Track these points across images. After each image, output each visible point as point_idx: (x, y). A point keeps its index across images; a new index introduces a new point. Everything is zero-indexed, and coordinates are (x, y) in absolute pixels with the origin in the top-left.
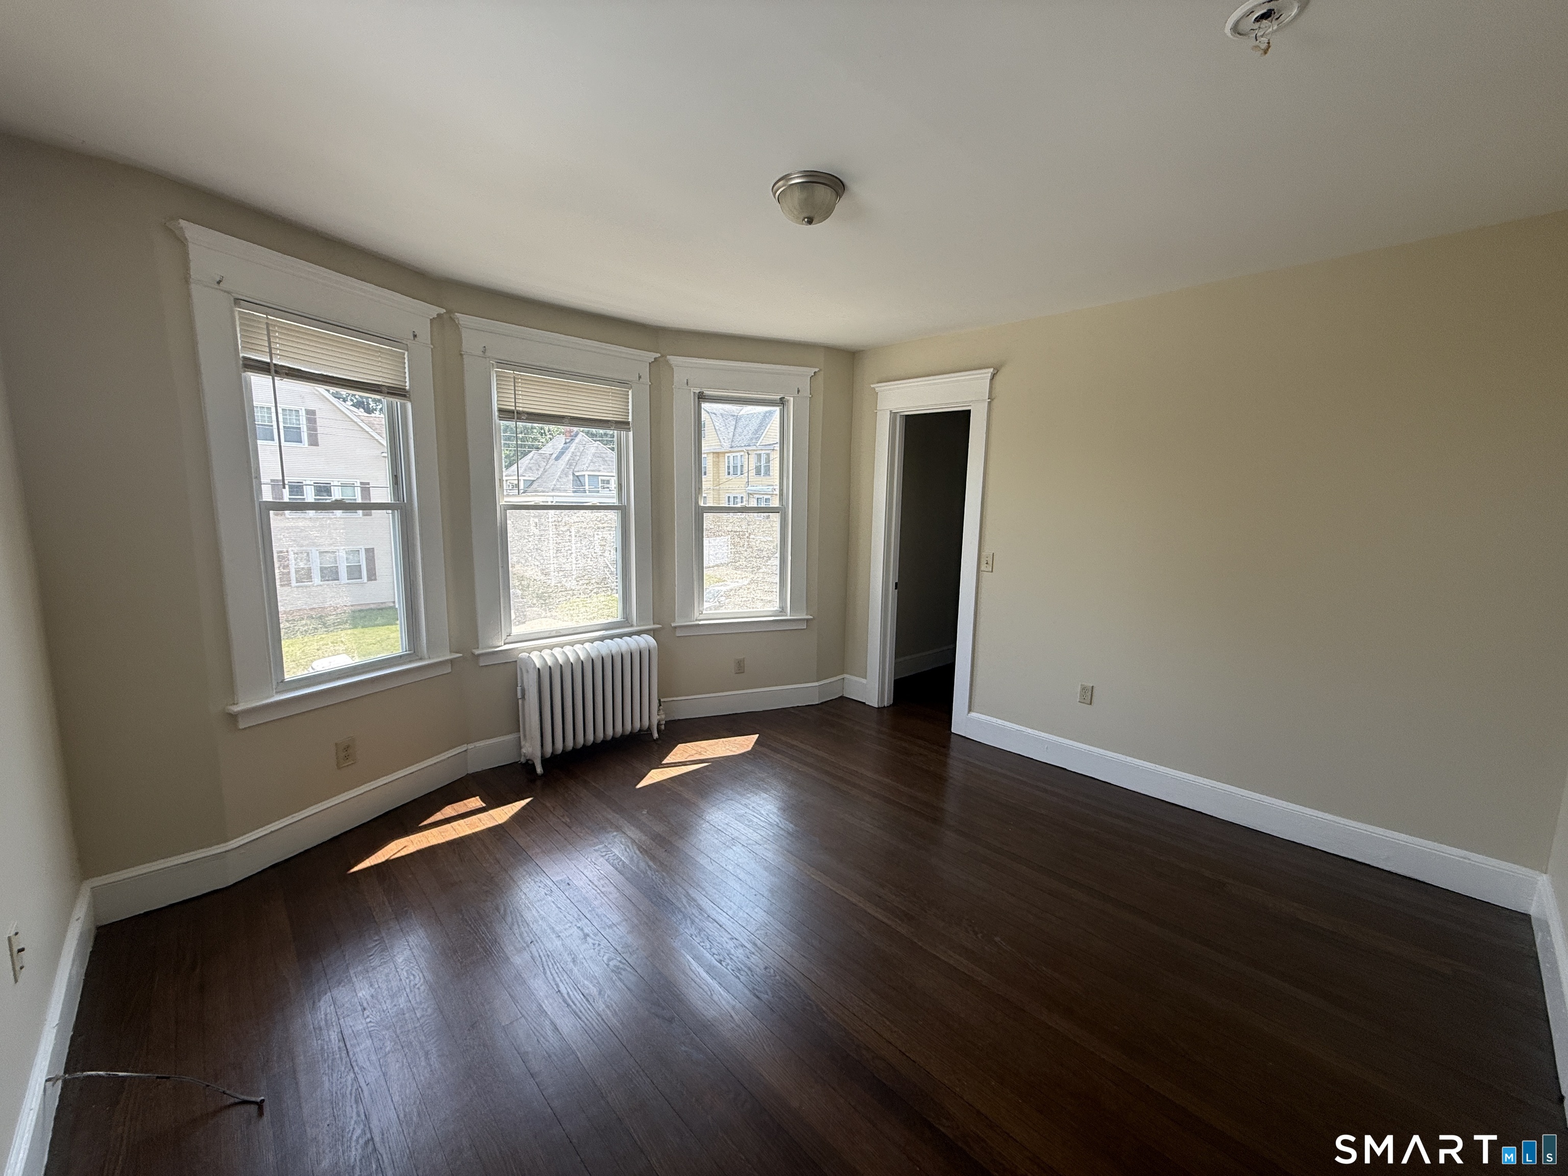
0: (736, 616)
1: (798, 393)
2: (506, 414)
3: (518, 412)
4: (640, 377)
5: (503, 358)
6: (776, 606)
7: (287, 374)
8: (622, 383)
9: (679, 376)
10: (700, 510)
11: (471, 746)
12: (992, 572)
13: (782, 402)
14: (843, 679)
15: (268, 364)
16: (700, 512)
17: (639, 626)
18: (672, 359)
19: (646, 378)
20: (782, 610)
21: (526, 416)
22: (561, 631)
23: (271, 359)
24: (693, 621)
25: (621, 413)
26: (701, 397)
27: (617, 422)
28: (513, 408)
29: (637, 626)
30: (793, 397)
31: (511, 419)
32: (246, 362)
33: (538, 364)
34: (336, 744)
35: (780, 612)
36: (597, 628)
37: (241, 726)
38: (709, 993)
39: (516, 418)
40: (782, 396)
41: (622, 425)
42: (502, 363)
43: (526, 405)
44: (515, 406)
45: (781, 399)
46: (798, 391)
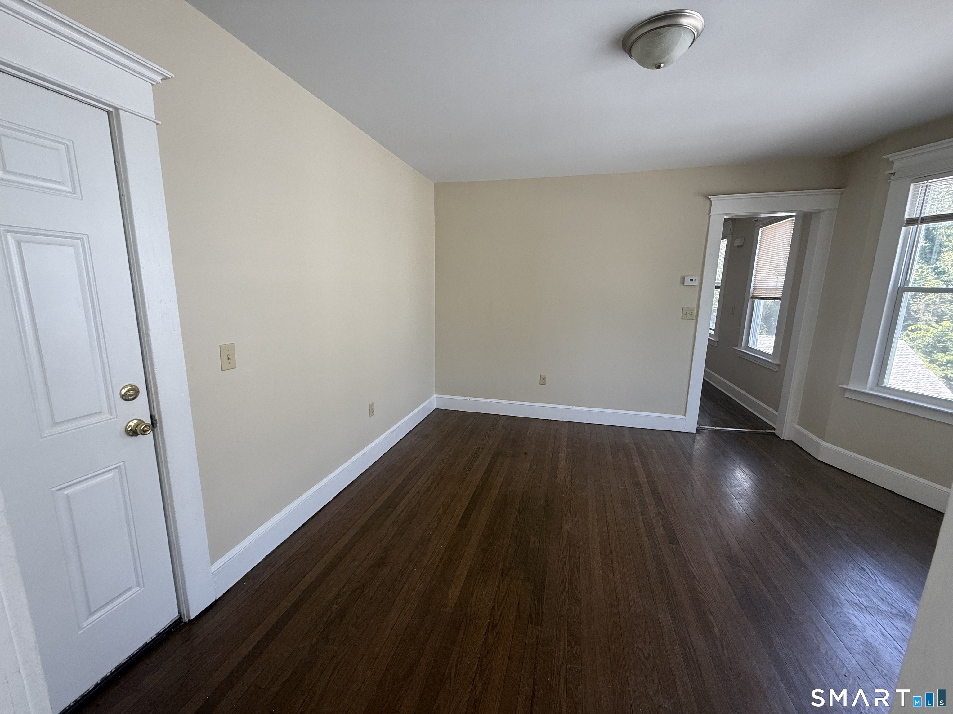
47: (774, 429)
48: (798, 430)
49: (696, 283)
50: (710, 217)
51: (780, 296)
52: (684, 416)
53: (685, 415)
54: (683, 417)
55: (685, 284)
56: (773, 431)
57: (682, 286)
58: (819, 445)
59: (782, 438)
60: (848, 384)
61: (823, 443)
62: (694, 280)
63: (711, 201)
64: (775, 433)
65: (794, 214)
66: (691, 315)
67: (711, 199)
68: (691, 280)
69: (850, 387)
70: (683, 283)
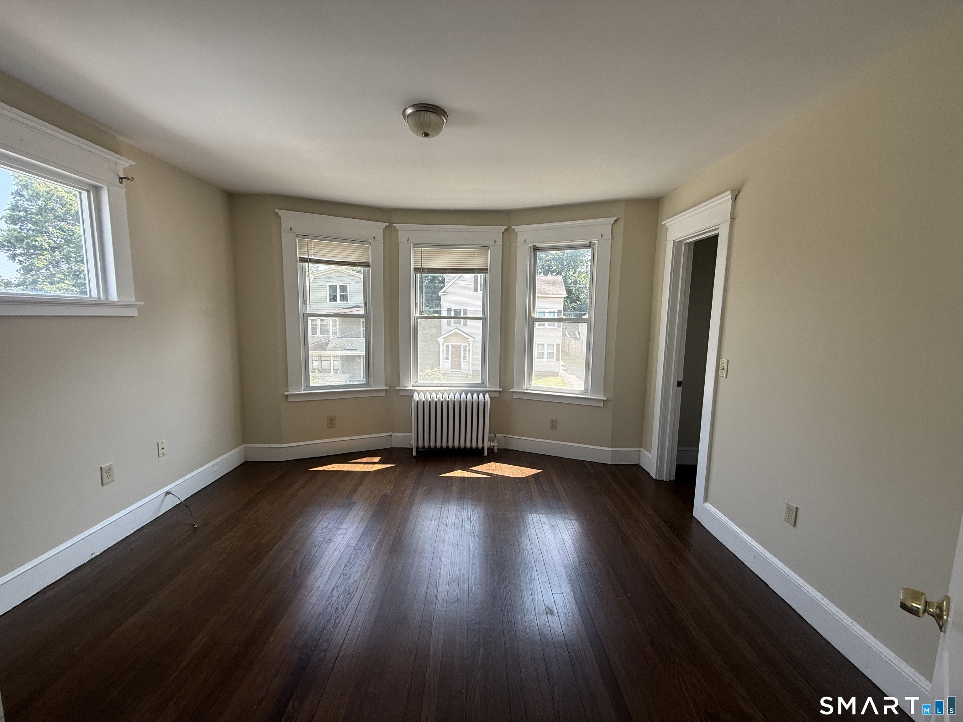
0: (552, 391)
1: (601, 238)
2: (417, 270)
3: (423, 269)
4: (495, 242)
5: (416, 242)
6: (583, 389)
7: (315, 262)
8: (485, 247)
9: (521, 238)
10: (532, 320)
11: (394, 434)
12: (727, 377)
13: (591, 245)
14: (640, 451)
15: (307, 258)
16: (532, 322)
17: (489, 388)
18: (517, 228)
19: (500, 242)
20: (586, 391)
21: (427, 270)
22: (444, 384)
23: (308, 256)
24: (524, 390)
25: (483, 264)
26: (536, 249)
27: (479, 269)
28: (420, 267)
29: (488, 388)
30: (598, 240)
31: (419, 272)
32: (300, 259)
33: (435, 243)
34: (327, 417)
35: (585, 392)
36: (464, 385)
37: (289, 401)
38: (322, 575)
39: (422, 271)
40: (589, 240)
41: (483, 271)
42: (417, 245)
43: (427, 265)
44: (422, 266)
45: (590, 242)
46: (602, 236)
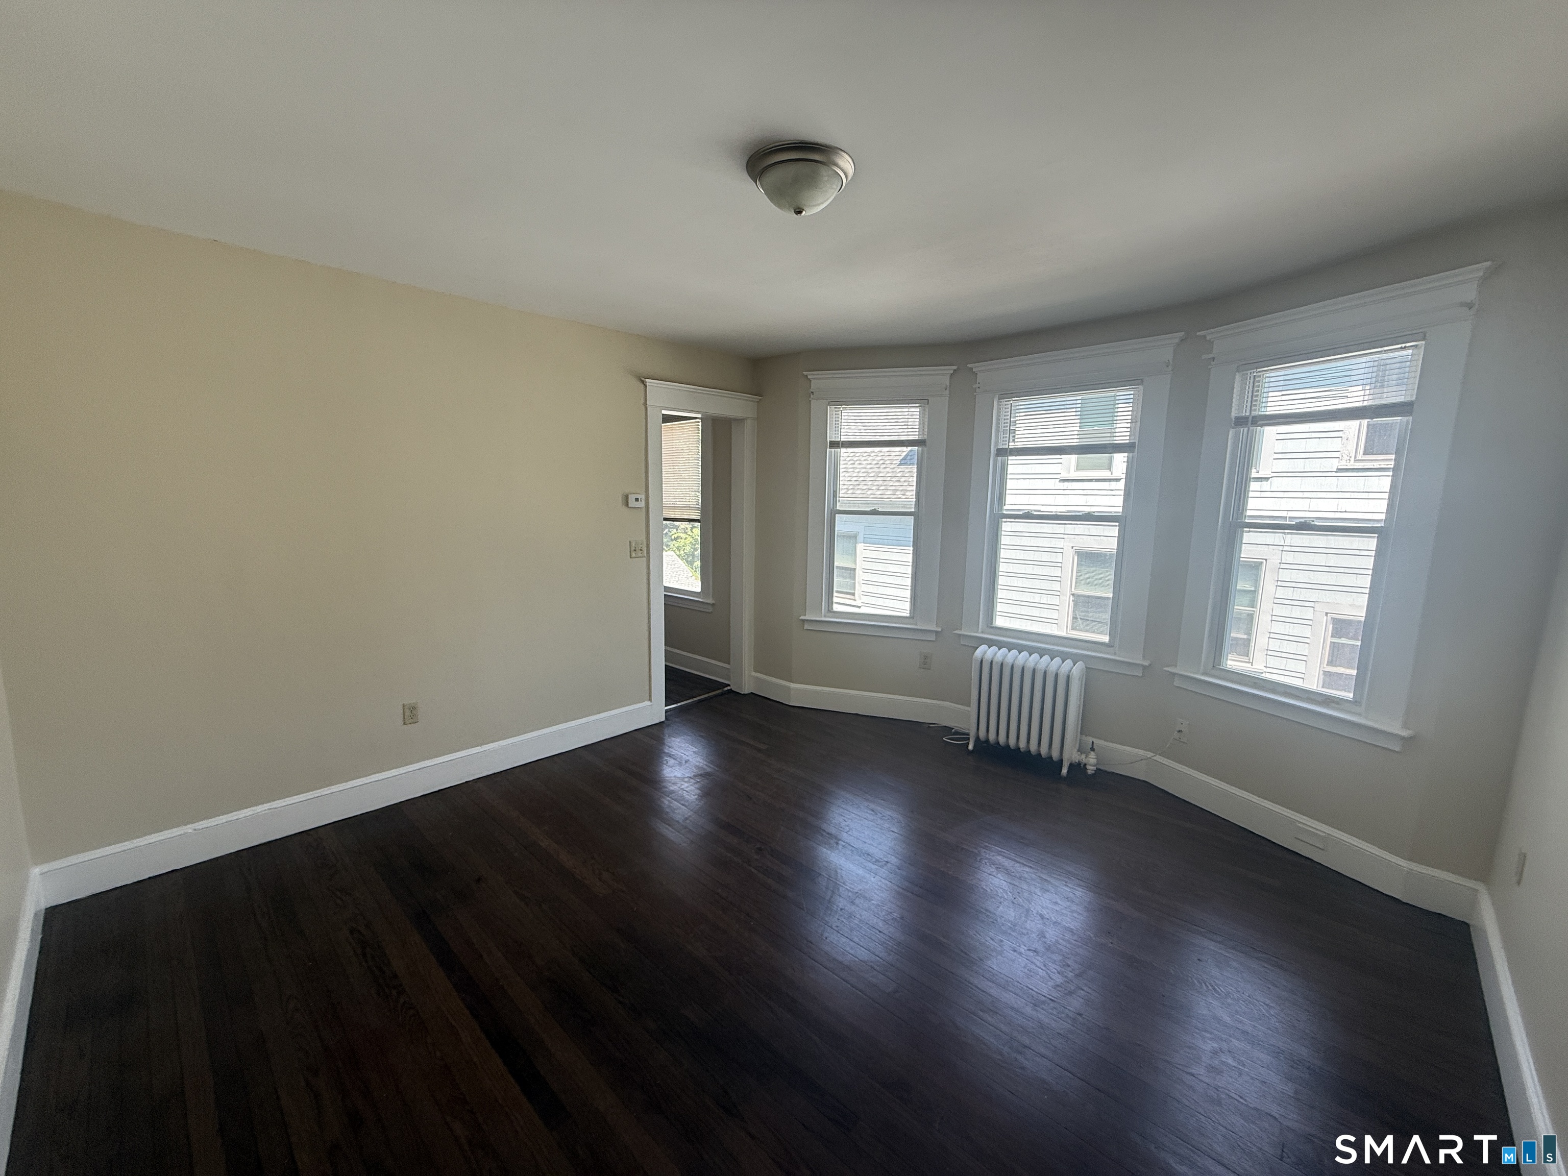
47: (729, 685)
48: (757, 678)
49: (642, 504)
50: (646, 408)
51: (699, 518)
52: (649, 702)
53: (650, 700)
54: (647, 703)
55: (630, 506)
56: (729, 688)
57: (625, 508)
58: (789, 688)
59: (742, 693)
60: (805, 615)
61: (793, 685)
62: (639, 500)
63: (645, 386)
64: (731, 689)
65: (699, 416)
66: (642, 552)
67: (647, 384)
68: (637, 500)
69: (807, 617)
70: (627, 505)
